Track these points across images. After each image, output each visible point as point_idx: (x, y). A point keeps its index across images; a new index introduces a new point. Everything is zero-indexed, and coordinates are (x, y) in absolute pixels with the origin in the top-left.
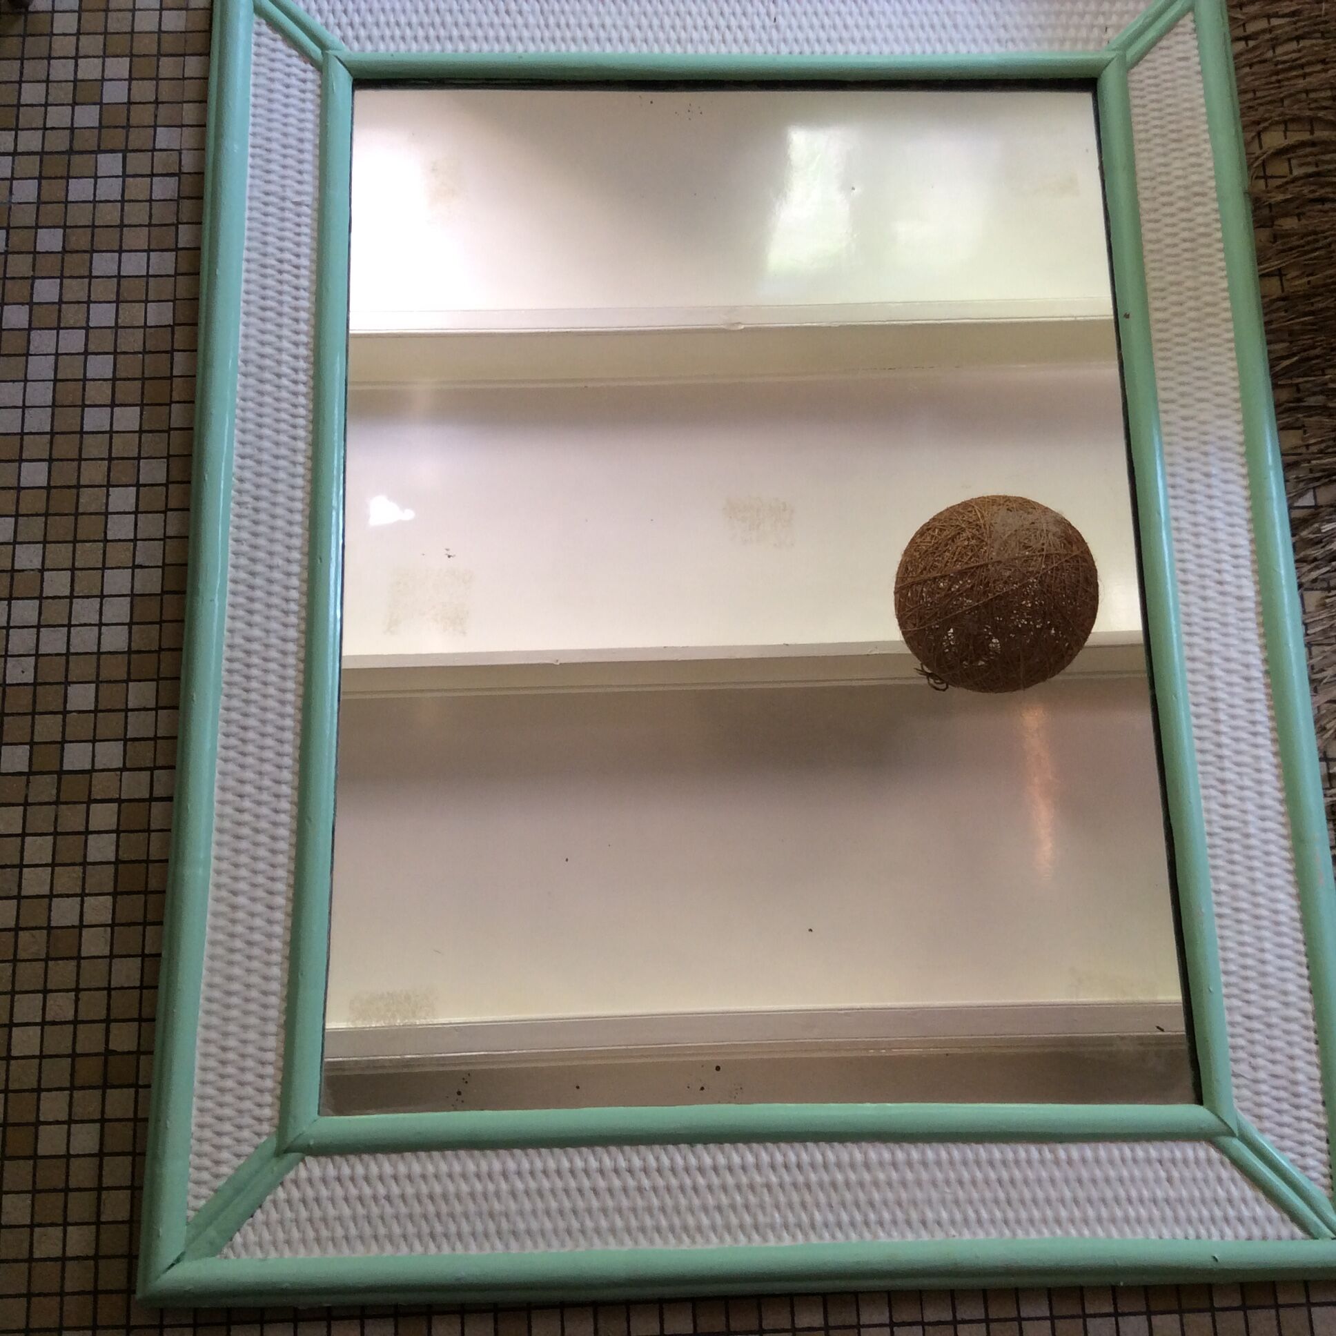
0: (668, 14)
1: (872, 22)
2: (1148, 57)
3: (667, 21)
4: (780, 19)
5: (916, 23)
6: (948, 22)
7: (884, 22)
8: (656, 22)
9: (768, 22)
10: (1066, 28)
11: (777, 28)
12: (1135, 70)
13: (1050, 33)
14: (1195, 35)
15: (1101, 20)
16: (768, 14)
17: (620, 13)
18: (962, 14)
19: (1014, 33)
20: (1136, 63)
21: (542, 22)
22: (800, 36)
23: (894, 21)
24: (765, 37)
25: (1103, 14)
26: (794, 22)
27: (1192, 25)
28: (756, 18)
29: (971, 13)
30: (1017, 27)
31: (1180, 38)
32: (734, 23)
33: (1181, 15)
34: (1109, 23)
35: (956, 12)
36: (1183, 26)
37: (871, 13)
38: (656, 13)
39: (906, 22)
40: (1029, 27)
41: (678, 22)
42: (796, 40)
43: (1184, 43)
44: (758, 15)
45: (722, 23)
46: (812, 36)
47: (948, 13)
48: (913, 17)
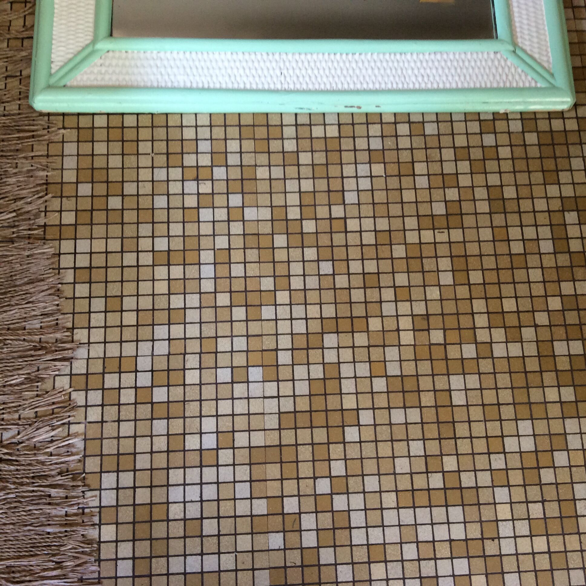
0: (339, 76)
1: (229, 71)
2: (80, 49)
3: (339, 72)
4: (279, 74)
5: (206, 71)
6: (188, 70)
7: (223, 71)
8: (345, 72)
9: (285, 72)
10: (124, 66)
11: (280, 68)
12: (88, 42)
13: (133, 63)
14: (52, 60)
15: (103, 70)
16: (285, 77)
17: (364, 77)
18: (180, 74)
19: (152, 62)
20: (87, 46)
21: (404, 72)
22: (268, 64)
23: (217, 71)
24: (287, 64)
25: (101, 74)
26: (271, 72)
27: (52, 66)
28: (292, 74)
29: (175, 75)
30: (151, 67)
31: (60, 59)
32: (304, 71)
33: (58, 71)
34: (99, 68)
35: (184, 75)
36: (57, 66)
37: (230, 76)
38: (345, 77)
39: (211, 71)
40: (144, 67)
41: (333, 71)
42: (270, 61)
43: (59, 56)
44: (291, 76)
45: (310, 71)
46: (262, 64)
47: (188, 75)
48: (207, 74)
